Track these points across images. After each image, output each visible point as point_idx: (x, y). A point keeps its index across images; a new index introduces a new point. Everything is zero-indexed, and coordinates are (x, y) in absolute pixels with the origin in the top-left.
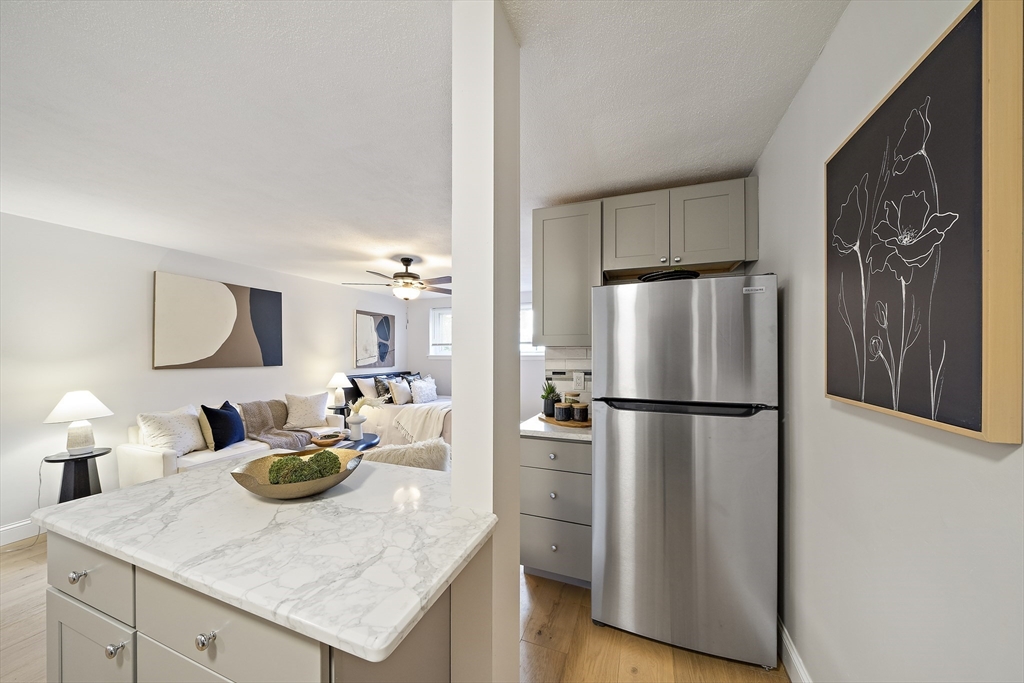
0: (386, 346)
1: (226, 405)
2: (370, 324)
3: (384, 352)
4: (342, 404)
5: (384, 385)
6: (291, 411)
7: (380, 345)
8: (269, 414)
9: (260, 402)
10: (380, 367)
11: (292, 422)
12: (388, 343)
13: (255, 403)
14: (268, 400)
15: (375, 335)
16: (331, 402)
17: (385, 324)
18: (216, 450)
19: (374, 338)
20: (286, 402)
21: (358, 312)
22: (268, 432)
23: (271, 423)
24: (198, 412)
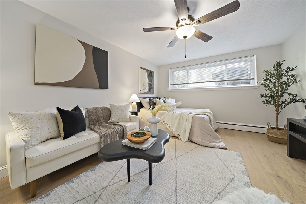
0: (151, 84)
1: (77, 108)
2: (145, 74)
3: (151, 87)
4: (136, 110)
5: (153, 101)
6: (113, 113)
7: (149, 84)
8: (101, 114)
9: (97, 107)
10: (149, 94)
11: (113, 119)
12: (152, 83)
13: (94, 108)
14: (101, 106)
15: (147, 79)
16: (131, 109)
17: (151, 74)
18: (64, 139)
19: (147, 80)
20: (110, 108)
21: (141, 68)
22: (100, 125)
23: (102, 119)
24: (56, 112)
